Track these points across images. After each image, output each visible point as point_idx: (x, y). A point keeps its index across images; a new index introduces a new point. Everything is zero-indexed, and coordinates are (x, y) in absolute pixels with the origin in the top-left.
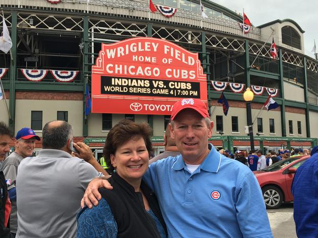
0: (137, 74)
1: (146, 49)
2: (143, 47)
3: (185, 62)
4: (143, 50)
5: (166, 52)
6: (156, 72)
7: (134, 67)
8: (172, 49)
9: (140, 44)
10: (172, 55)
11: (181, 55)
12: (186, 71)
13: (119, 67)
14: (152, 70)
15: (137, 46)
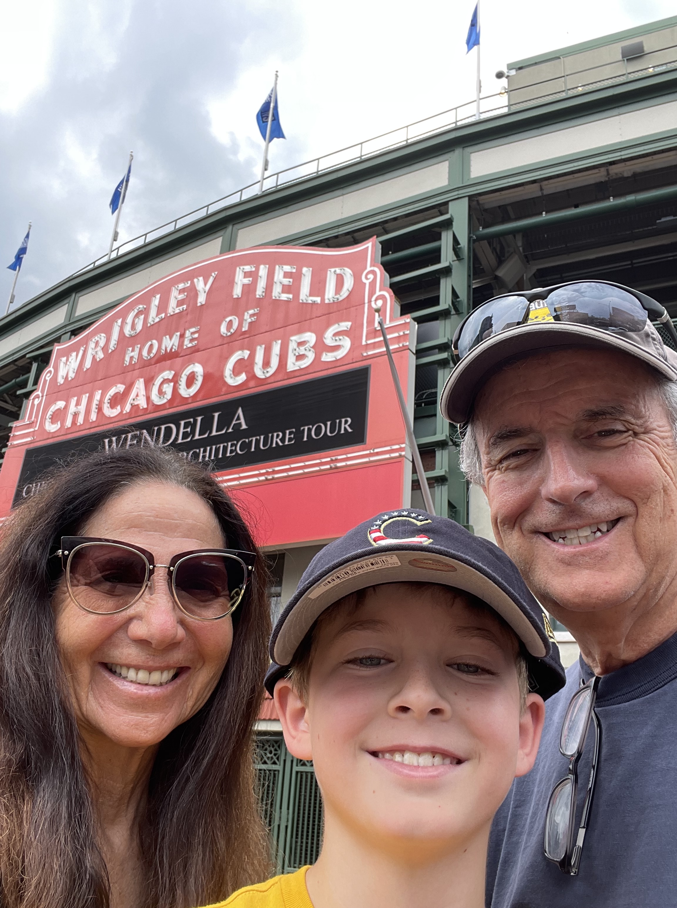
0: (128, 408)
1: (173, 308)
2: (162, 307)
3: (311, 299)
4: (163, 315)
5: (237, 291)
6: (191, 380)
7: (121, 388)
8: (263, 271)
9: (156, 301)
10: (259, 292)
11: (297, 277)
12: (310, 337)
13: (78, 404)
14: (175, 380)
15: (146, 312)
